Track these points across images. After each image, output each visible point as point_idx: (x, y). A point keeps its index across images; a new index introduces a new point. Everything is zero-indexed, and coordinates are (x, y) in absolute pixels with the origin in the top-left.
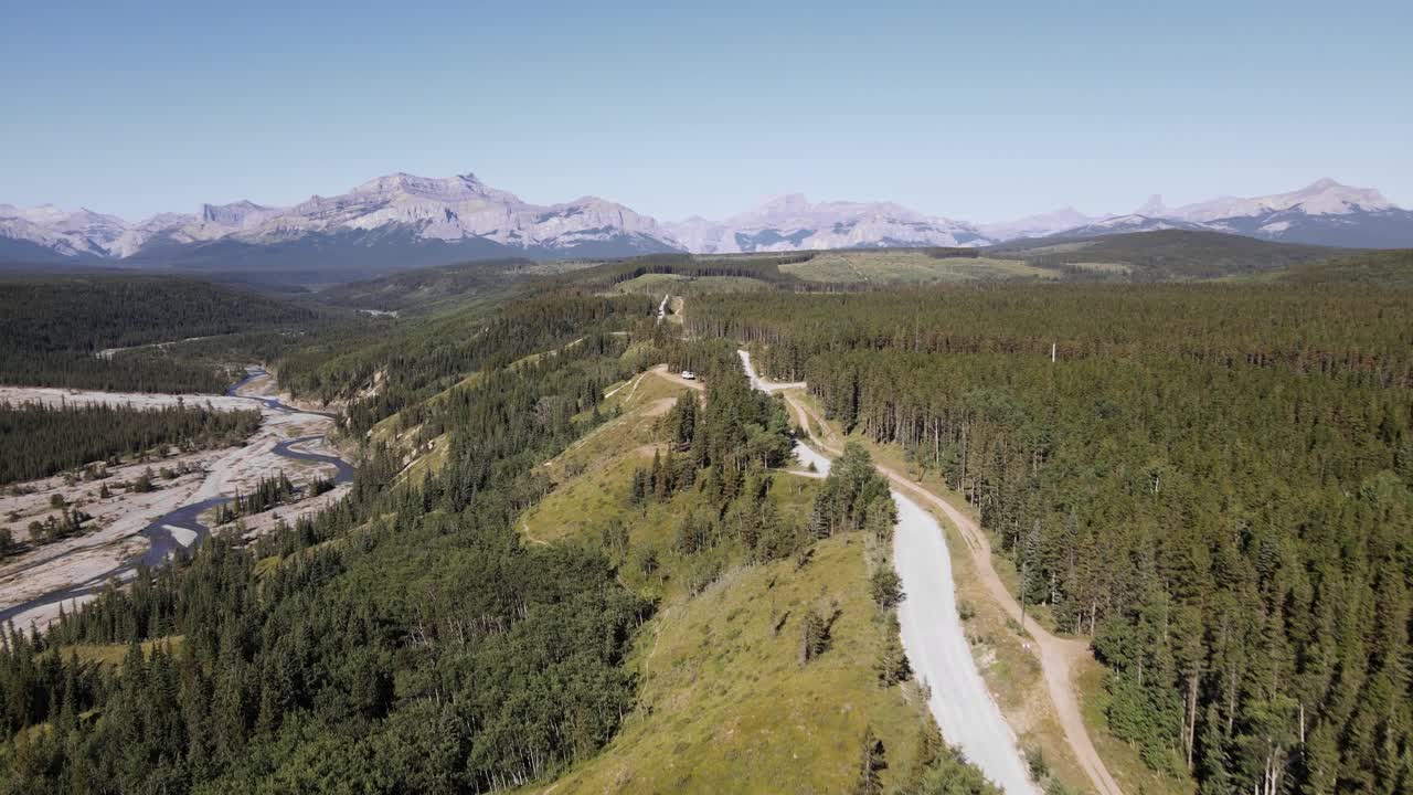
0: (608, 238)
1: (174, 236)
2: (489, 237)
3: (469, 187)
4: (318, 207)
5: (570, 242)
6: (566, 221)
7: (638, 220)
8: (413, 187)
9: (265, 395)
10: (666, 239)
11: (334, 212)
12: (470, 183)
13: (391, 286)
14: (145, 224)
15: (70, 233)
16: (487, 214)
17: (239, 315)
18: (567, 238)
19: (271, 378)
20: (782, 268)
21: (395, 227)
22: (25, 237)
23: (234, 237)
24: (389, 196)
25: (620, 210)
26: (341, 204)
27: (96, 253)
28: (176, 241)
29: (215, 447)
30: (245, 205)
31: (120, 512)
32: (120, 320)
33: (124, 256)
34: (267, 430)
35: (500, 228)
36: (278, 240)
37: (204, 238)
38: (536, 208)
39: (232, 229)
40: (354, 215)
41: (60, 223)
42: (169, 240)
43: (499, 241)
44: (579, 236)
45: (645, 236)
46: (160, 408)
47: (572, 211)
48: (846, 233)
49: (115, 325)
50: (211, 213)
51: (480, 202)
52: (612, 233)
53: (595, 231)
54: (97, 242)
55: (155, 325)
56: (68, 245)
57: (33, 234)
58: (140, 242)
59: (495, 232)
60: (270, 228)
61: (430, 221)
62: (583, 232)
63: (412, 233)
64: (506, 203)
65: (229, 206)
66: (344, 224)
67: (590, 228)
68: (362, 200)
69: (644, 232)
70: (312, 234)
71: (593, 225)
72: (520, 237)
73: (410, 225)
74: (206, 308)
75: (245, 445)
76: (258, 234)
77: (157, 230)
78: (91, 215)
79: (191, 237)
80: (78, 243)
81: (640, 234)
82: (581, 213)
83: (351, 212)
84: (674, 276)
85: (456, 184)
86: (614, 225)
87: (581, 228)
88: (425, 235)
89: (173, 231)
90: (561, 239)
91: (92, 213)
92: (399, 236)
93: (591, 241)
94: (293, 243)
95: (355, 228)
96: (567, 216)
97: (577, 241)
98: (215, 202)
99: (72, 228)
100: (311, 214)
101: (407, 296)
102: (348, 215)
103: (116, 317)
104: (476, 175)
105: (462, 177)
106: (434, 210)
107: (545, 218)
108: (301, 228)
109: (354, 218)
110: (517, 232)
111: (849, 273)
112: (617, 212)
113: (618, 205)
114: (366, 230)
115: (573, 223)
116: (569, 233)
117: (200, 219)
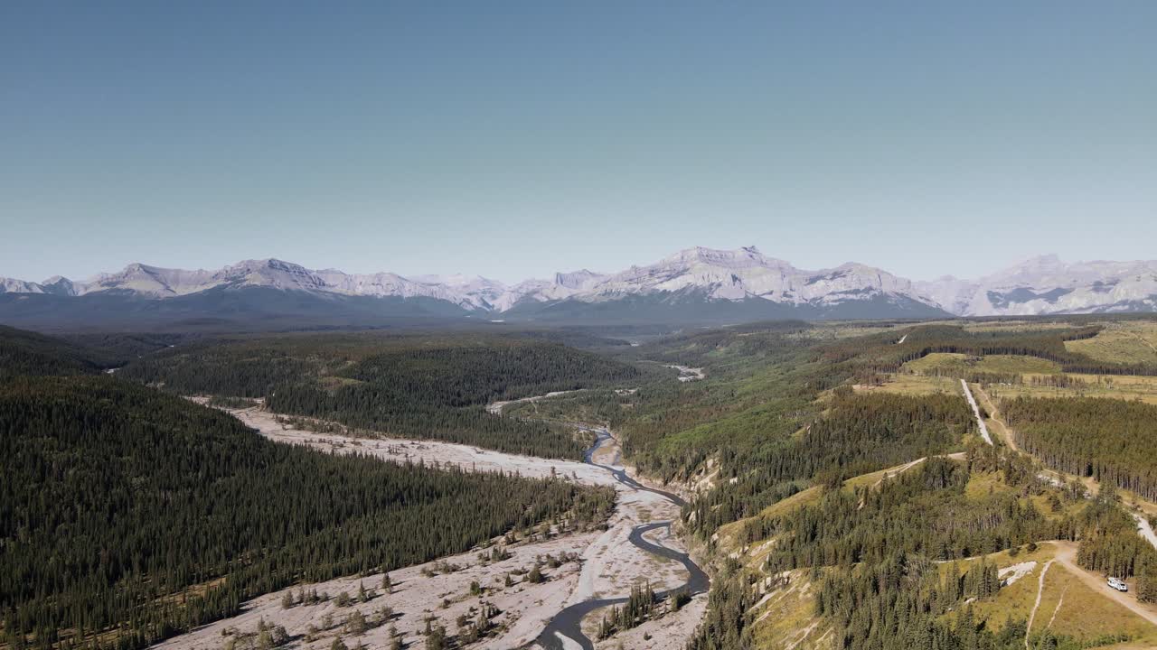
0: (868, 297)
1: (535, 296)
2: (765, 297)
3: (751, 256)
4: (635, 275)
5: (835, 301)
6: (831, 283)
7: (896, 282)
8: (707, 258)
9: (613, 464)
10: (921, 298)
11: (647, 278)
12: (751, 254)
13: (694, 345)
14: (517, 287)
15: (470, 294)
16: (764, 278)
17: (584, 372)
18: (832, 298)
19: (615, 444)
20: (1071, 346)
21: (693, 288)
22: (444, 297)
23: (575, 297)
24: (688, 265)
25: (879, 273)
26: (652, 273)
27: (485, 308)
28: (537, 300)
29: (585, 530)
30: (584, 273)
31: (521, 607)
32: (505, 376)
33: (503, 310)
34: (622, 510)
35: (774, 289)
36: (606, 300)
37: (556, 298)
38: (806, 273)
39: (574, 292)
40: (661, 280)
41: (466, 287)
42: (532, 299)
43: (774, 300)
44: (841, 296)
45: (902, 295)
46: (540, 479)
47: (836, 275)
48: (1107, 291)
49: (501, 380)
50: (561, 279)
51: (759, 269)
52: (872, 293)
53: (856, 292)
54: (486, 300)
55: (527, 381)
56: (469, 303)
57: (450, 295)
58: (514, 301)
59: (771, 293)
60: (601, 290)
61: (719, 285)
62: (846, 293)
63: (705, 294)
64: (781, 268)
65: (573, 274)
66: (654, 287)
67: (853, 289)
68: (668, 268)
69: (900, 292)
70: (630, 295)
71: (854, 287)
72: (791, 296)
73: (704, 288)
74: (562, 367)
75: (606, 528)
76: (593, 295)
77: (524, 292)
78: (485, 281)
79: (547, 297)
80: (476, 302)
81: (897, 293)
82: (844, 276)
83: (659, 278)
84: (960, 356)
85: (741, 254)
86: (874, 287)
87: (844, 289)
88: (715, 296)
89: (535, 292)
90: (826, 298)
91: (485, 280)
92: (695, 297)
93: (852, 300)
94: (617, 301)
95: (661, 290)
96: (832, 279)
97: (839, 300)
98: (563, 271)
99: (471, 290)
100: (630, 280)
101: (708, 354)
102: (657, 281)
103: (503, 373)
104: (757, 247)
105: (746, 249)
106: (723, 276)
107: (813, 280)
108: (623, 290)
109: (661, 282)
110: (789, 293)
111: (1146, 352)
112: (877, 276)
113: (877, 270)
114: (670, 291)
115: (838, 285)
116: (833, 293)
117: (554, 284)
